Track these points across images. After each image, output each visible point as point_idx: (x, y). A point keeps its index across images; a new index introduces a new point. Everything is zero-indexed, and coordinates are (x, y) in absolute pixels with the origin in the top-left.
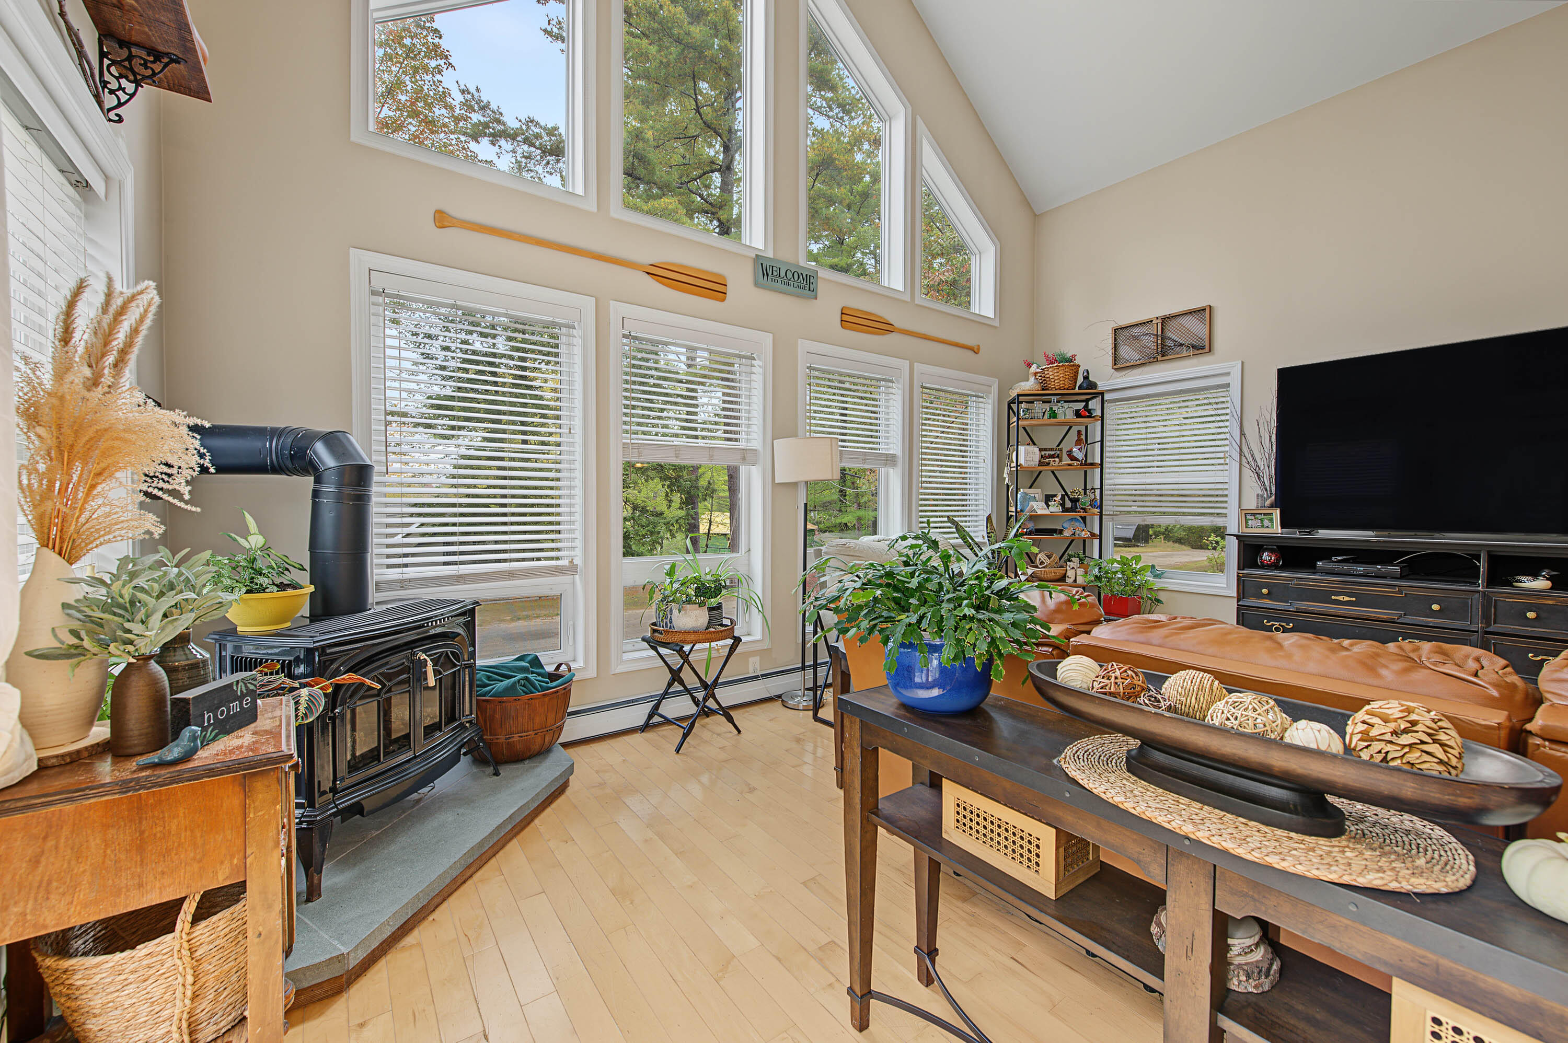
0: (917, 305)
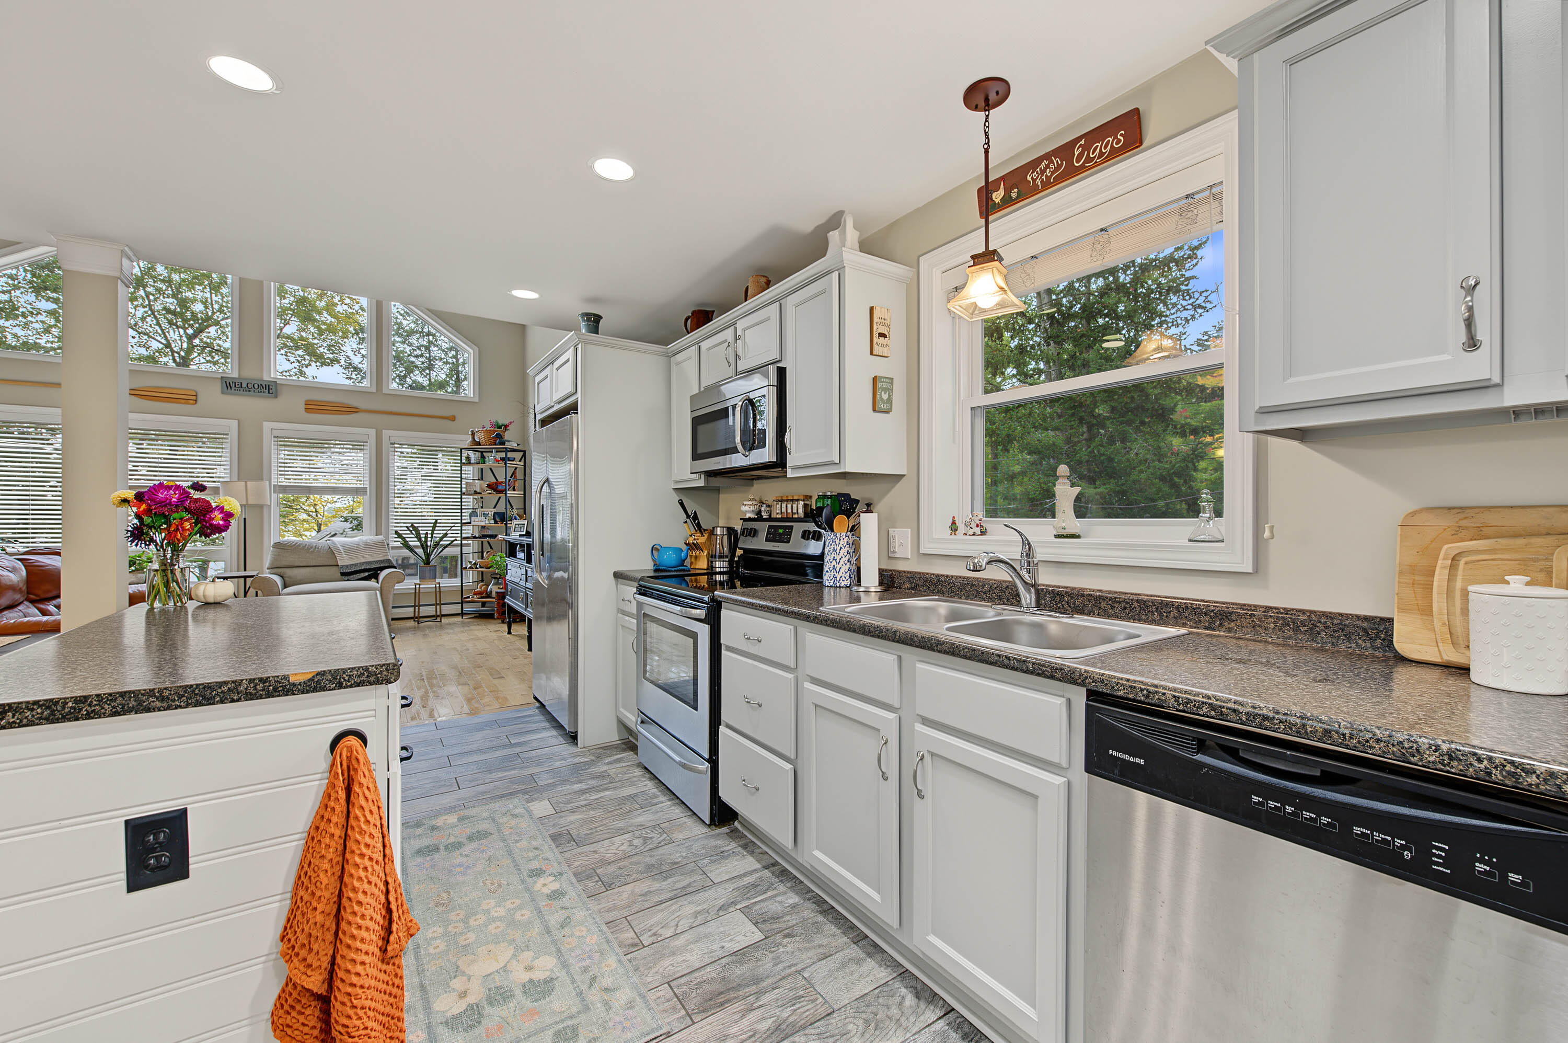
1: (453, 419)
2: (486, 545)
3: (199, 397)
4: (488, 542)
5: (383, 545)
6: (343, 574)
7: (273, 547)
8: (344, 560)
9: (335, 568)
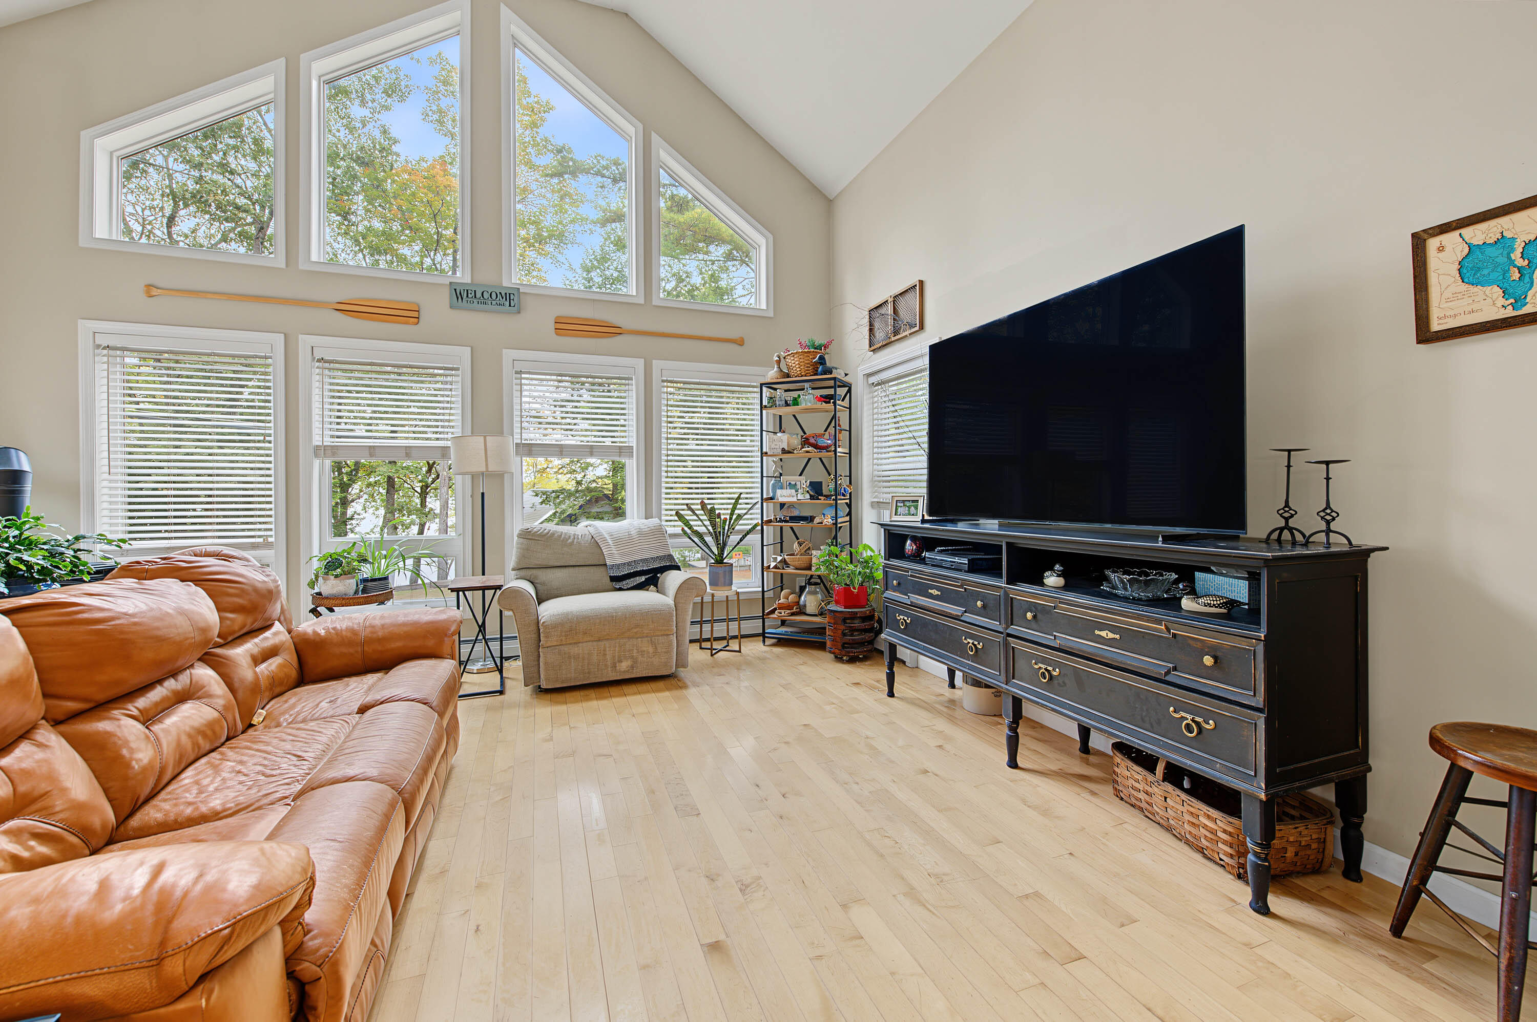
0: (654, 306)
1: (740, 342)
2: (788, 533)
3: (422, 313)
4: (792, 528)
5: (659, 532)
6: (613, 579)
7: (519, 536)
8: (615, 557)
9: (602, 569)
